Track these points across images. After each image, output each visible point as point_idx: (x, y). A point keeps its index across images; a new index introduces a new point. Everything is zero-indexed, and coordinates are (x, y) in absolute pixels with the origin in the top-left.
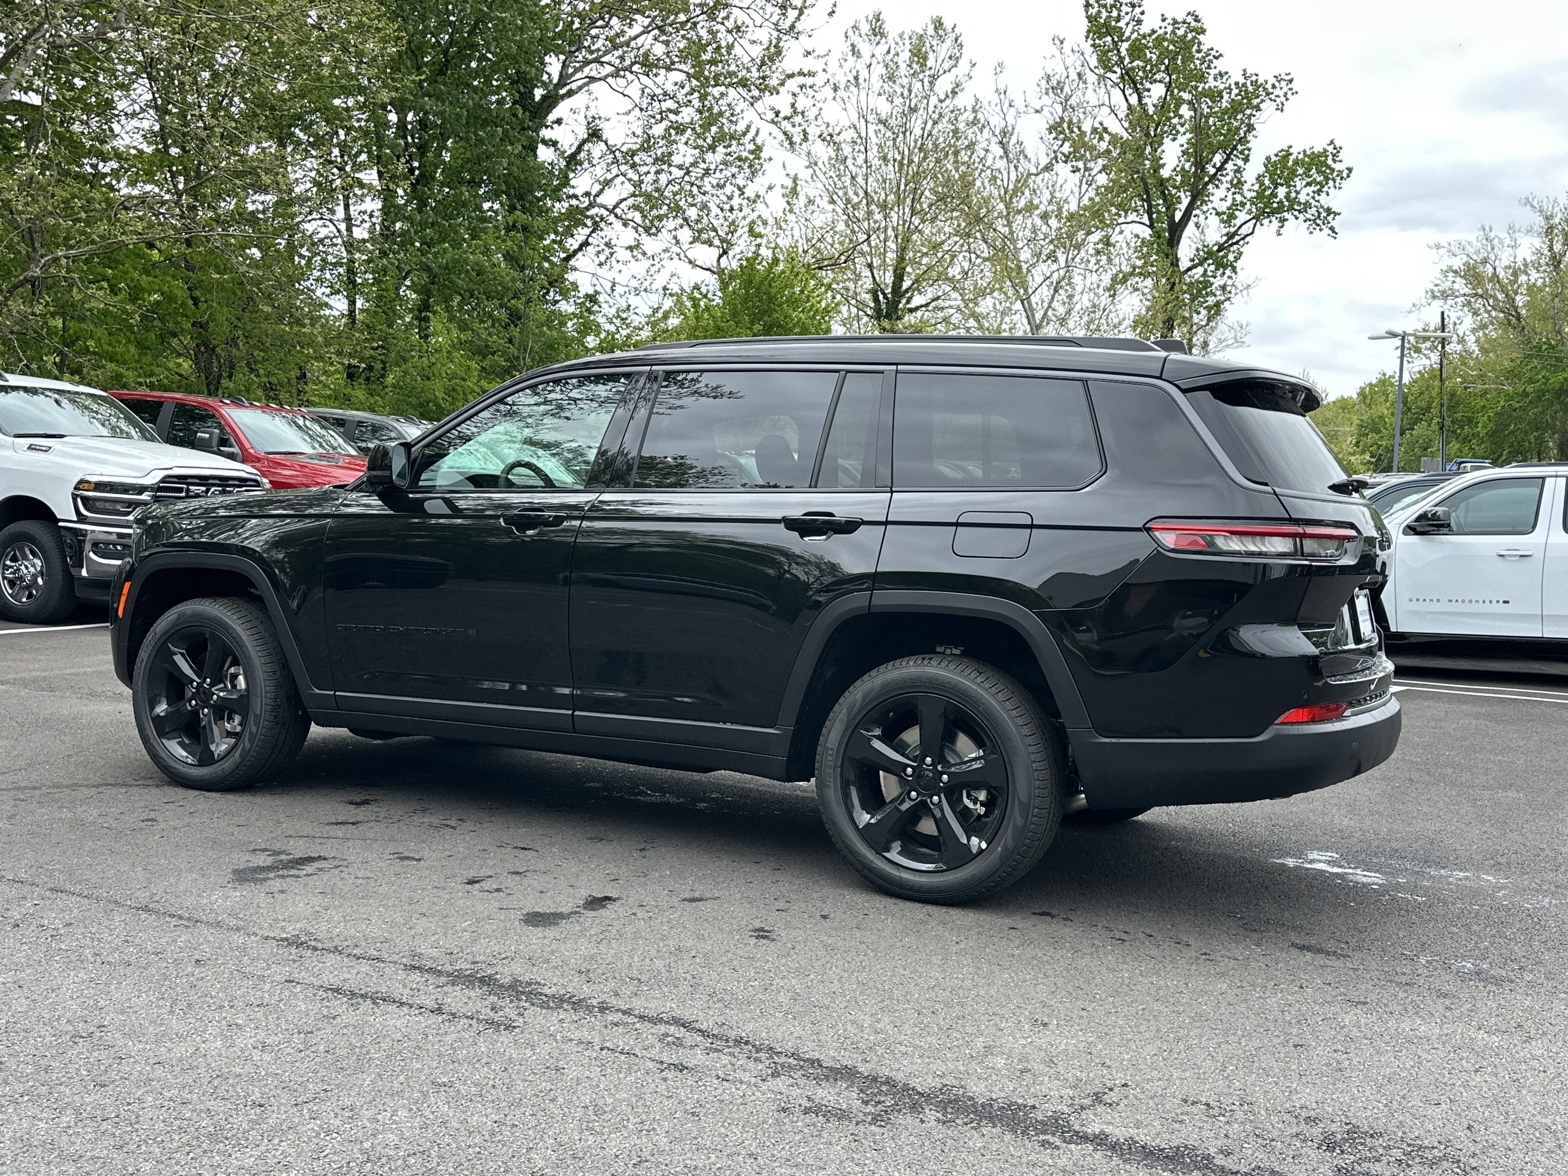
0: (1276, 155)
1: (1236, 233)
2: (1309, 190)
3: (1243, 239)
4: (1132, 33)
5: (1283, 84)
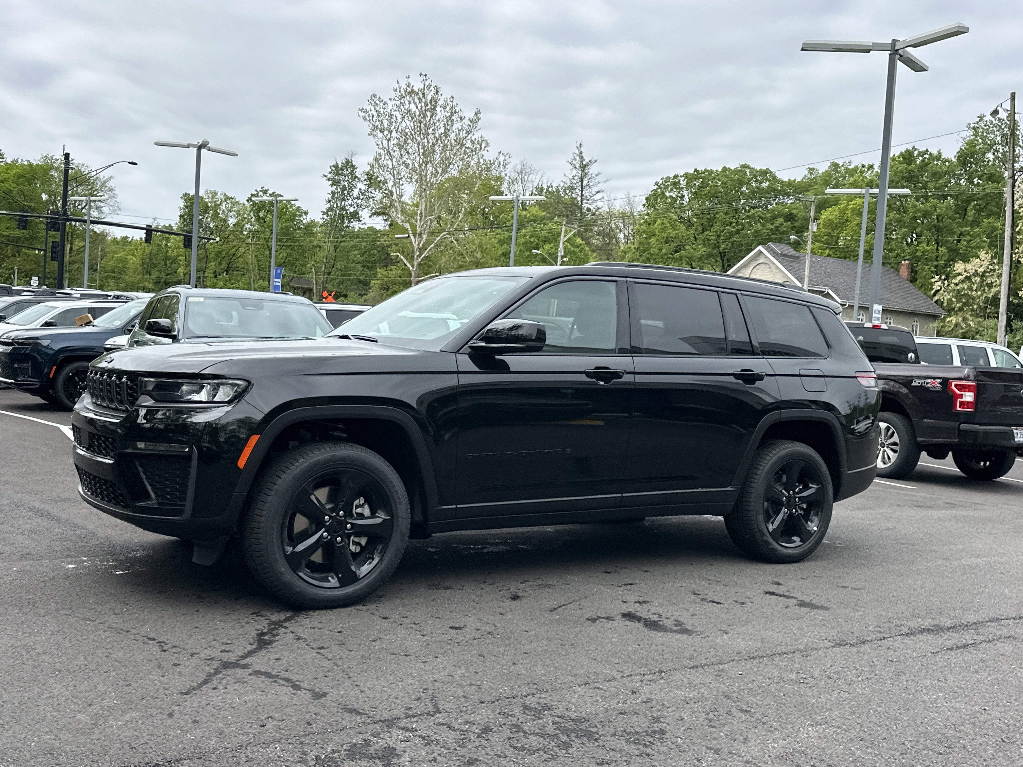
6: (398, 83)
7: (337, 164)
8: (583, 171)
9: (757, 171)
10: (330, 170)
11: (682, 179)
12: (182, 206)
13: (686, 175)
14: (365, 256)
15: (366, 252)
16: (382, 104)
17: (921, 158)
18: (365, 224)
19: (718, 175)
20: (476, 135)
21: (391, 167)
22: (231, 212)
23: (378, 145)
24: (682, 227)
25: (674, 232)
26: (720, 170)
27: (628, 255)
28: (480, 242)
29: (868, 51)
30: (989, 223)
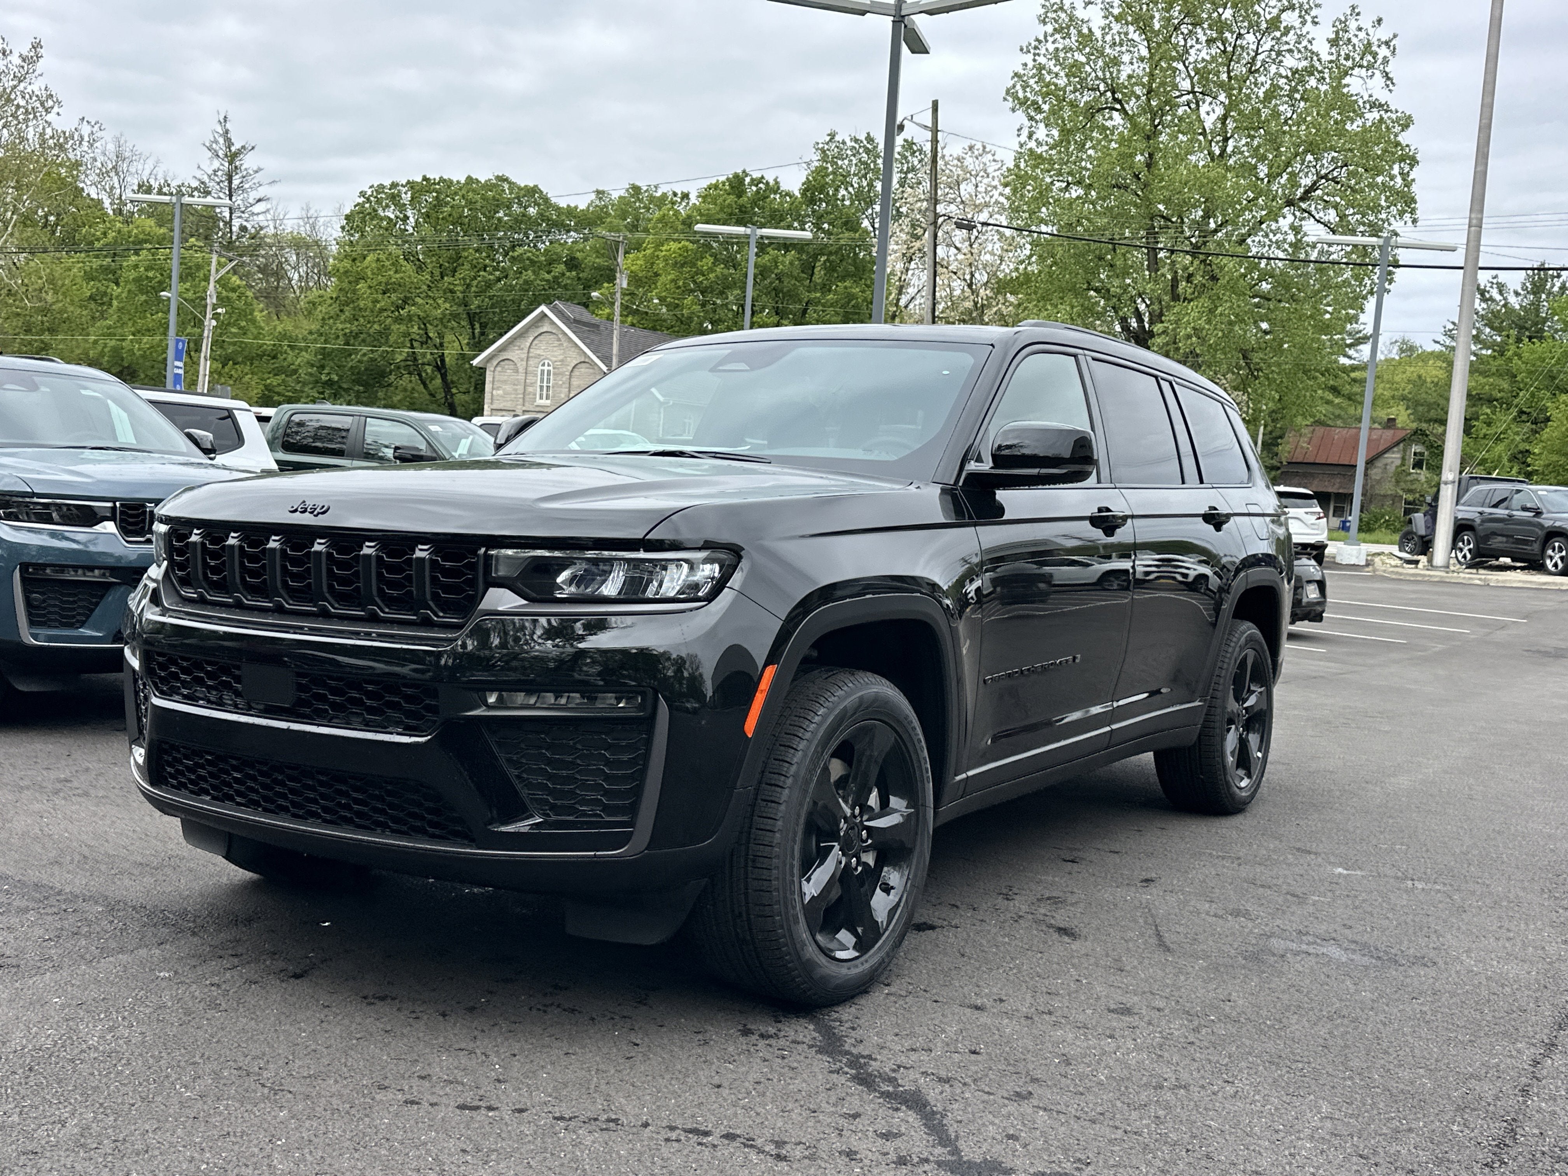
8: (230, 163)
9: (520, 188)
11: (404, 190)
13: (411, 184)
17: (754, 188)
19: (460, 189)
20: (36, 86)
24: (409, 268)
25: (398, 276)
26: (463, 181)
27: (322, 309)
28: (51, 273)
29: (863, 13)
30: (846, 288)
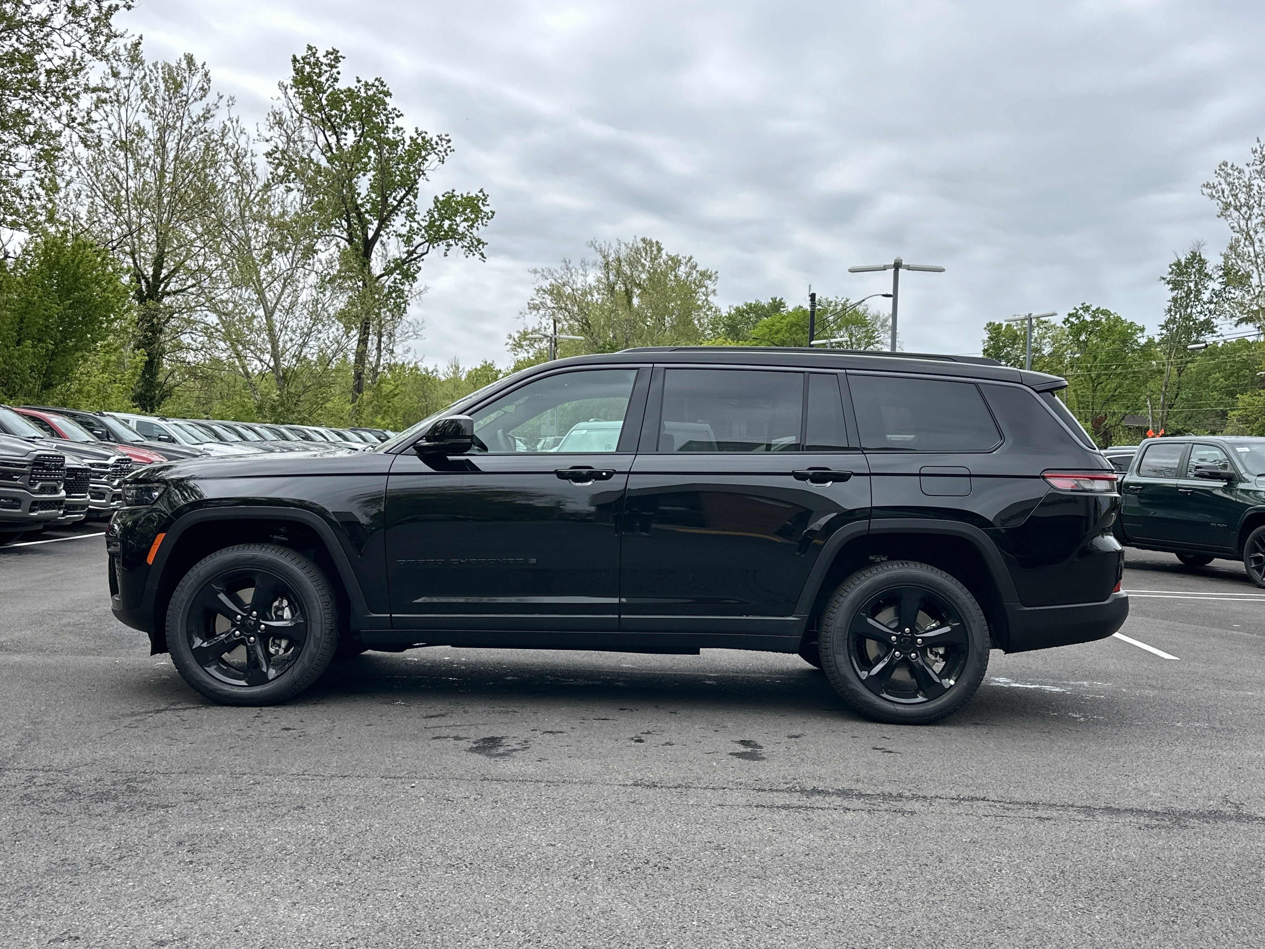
0: (443, 196)
1: (414, 252)
2: (465, 224)
3: (420, 257)
4: (328, 88)
5: (444, 142)
6: (1258, 141)
7: (1179, 260)
10: (1170, 270)
12: (986, 338)
14: (1232, 379)
15: (1232, 374)
16: (1236, 173)
18: (1222, 335)
21: (1252, 254)
22: (1044, 338)
23: (1233, 228)
